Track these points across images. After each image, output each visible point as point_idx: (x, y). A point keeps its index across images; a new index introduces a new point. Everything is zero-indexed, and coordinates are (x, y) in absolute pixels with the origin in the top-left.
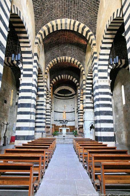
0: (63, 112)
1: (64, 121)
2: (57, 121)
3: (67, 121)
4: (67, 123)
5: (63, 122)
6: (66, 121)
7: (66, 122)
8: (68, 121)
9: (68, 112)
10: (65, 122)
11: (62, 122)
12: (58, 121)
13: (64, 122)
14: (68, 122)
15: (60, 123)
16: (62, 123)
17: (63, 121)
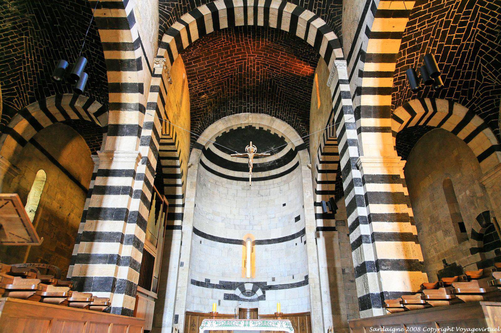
0: (239, 242)
1: (249, 287)
2: (206, 284)
3: (265, 287)
4: (262, 298)
5: (243, 291)
6: (257, 285)
7: (259, 293)
8: (270, 288)
9: (269, 242)
10: (254, 292)
11: (237, 292)
12: (214, 286)
13: (248, 294)
14: (267, 292)
15: (228, 297)
16: (235, 298)
17: (241, 286)
